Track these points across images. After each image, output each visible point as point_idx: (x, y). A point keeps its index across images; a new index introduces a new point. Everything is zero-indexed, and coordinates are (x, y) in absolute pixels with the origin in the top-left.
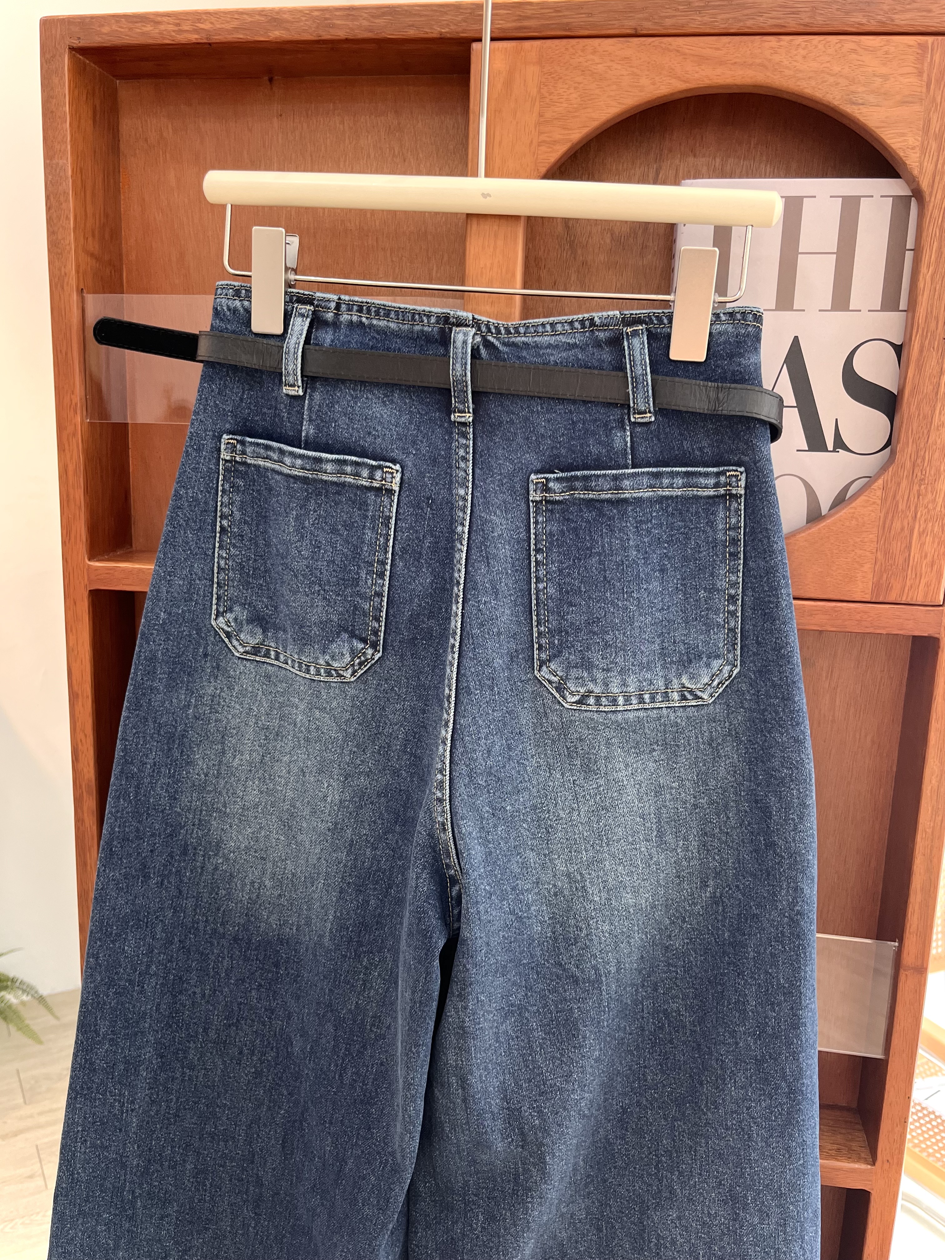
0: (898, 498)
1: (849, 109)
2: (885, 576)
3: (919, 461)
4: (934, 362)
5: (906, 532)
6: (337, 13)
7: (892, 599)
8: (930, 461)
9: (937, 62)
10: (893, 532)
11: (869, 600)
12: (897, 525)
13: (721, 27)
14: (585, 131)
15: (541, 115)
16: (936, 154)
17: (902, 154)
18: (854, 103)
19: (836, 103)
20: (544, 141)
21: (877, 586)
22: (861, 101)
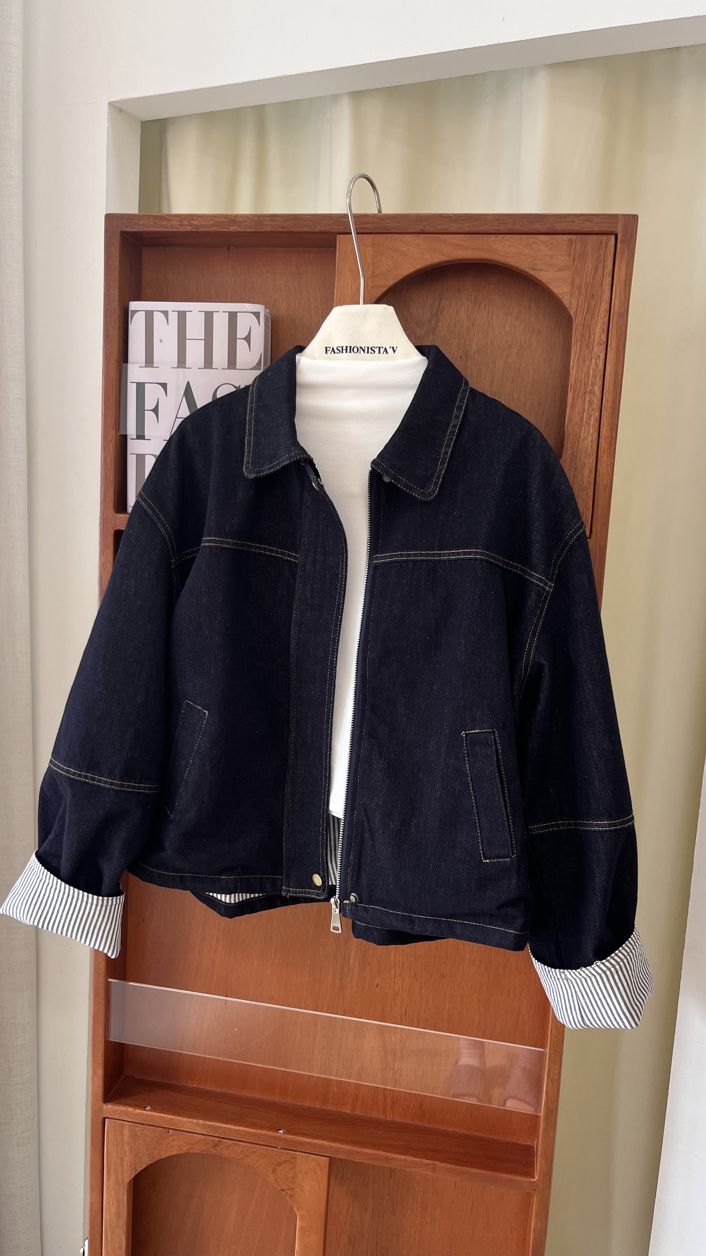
1: (532, 273)
3: (574, 458)
4: (580, 405)
6: (266, 218)
8: (580, 458)
9: (578, 248)
13: (466, 229)
14: (396, 281)
15: (373, 273)
16: (578, 296)
17: (560, 296)
18: (535, 270)
19: (526, 270)
20: (374, 287)
22: (539, 269)
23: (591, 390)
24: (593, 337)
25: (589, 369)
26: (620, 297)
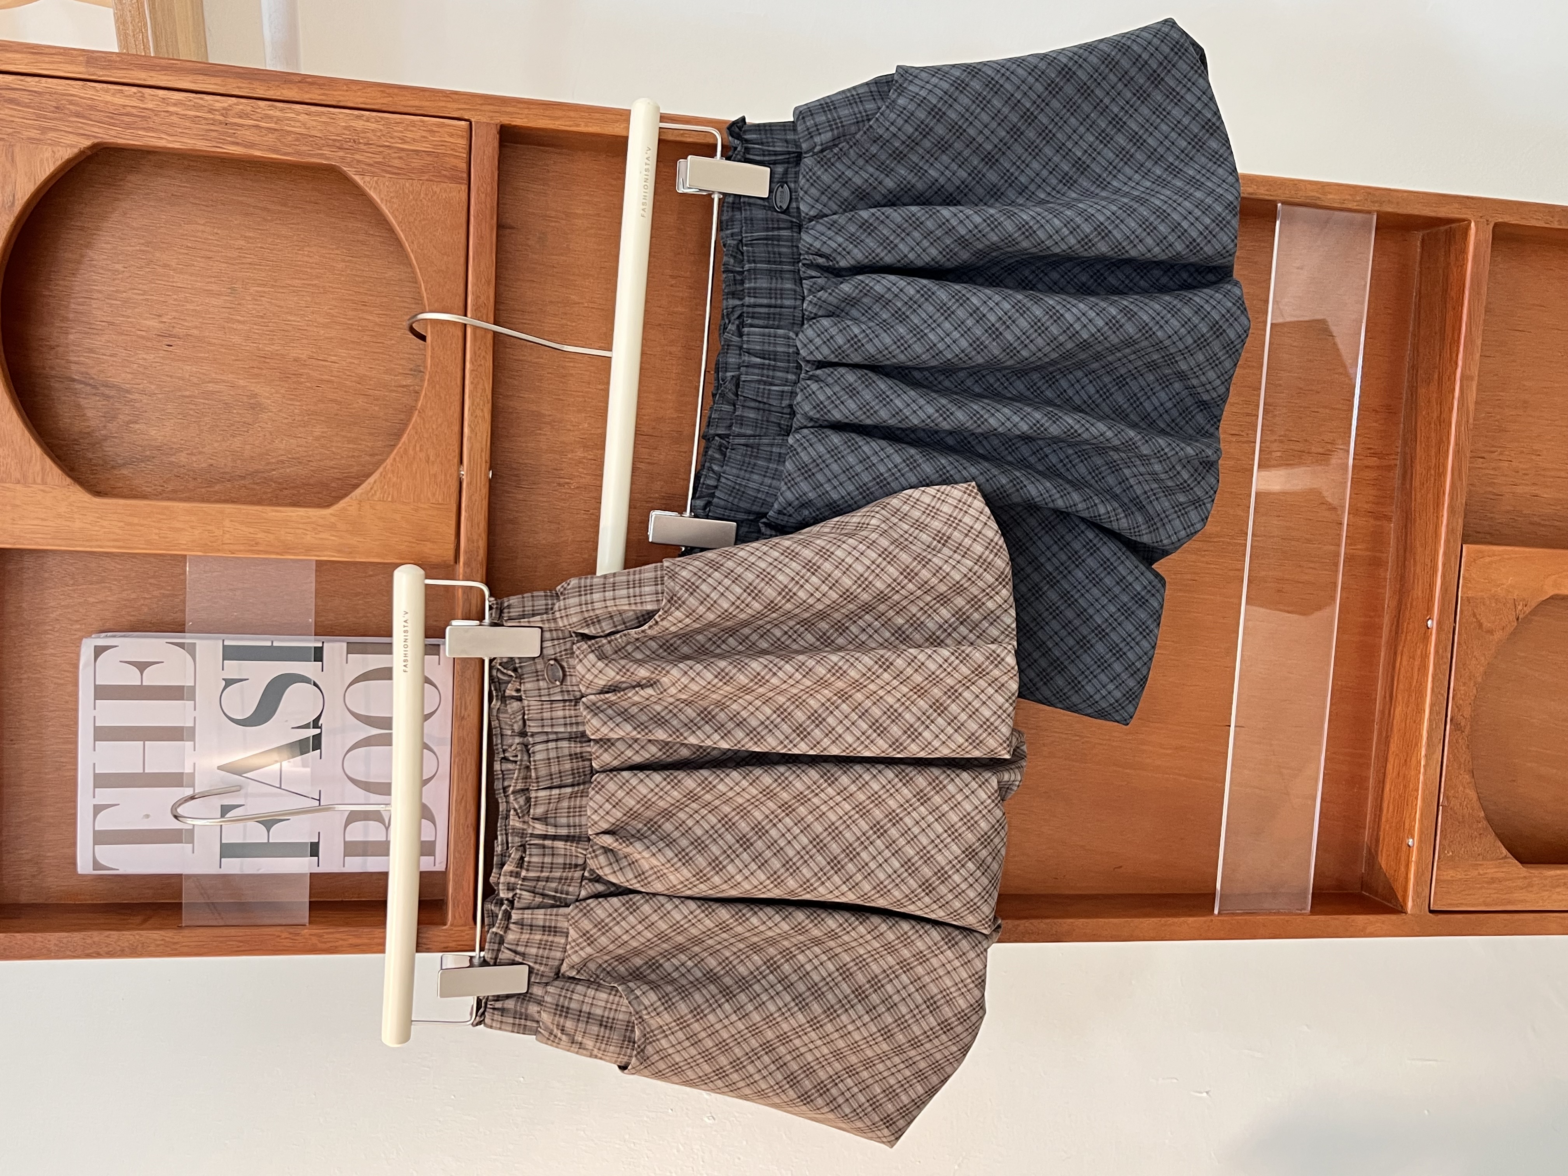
0: (372, 162)
1: (18, 207)
2: (445, 173)
4: (248, 133)
5: (403, 154)
7: (464, 166)
8: (338, 135)
10: (404, 166)
11: (466, 186)
12: (396, 163)
14: (33, 442)
15: (18, 482)
16: (60, 133)
17: (59, 163)
18: (13, 203)
19: (12, 219)
20: (43, 479)
21: (454, 179)
22: (11, 198)
23: (222, 115)
24: (129, 109)
25: (184, 117)
26: (61, 62)
